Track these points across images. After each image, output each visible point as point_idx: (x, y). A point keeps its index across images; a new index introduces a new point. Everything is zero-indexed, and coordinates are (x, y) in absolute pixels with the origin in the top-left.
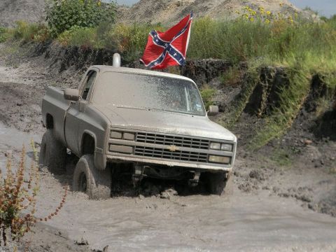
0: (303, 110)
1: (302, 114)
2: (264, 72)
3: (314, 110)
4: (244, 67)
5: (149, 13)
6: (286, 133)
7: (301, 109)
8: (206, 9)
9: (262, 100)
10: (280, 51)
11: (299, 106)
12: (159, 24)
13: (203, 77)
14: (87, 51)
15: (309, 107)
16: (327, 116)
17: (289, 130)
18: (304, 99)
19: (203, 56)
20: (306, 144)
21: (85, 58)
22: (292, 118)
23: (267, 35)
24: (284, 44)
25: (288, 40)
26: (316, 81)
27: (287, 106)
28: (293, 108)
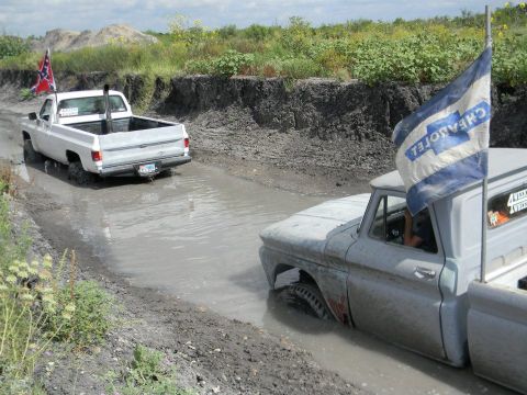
0: (154, 98)
1: (153, 101)
2: (128, 78)
3: (159, 98)
4: (116, 75)
5: (52, 44)
7: (152, 98)
8: (87, 39)
10: (136, 65)
11: (151, 96)
12: (59, 52)
13: (92, 83)
14: (17, 72)
15: (156, 96)
16: (168, 100)
18: (153, 92)
19: (91, 70)
21: (16, 77)
22: (148, 104)
23: (126, 55)
24: (137, 60)
25: (139, 57)
26: (158, 81)
27: (144, 97)
28: (148, 98)
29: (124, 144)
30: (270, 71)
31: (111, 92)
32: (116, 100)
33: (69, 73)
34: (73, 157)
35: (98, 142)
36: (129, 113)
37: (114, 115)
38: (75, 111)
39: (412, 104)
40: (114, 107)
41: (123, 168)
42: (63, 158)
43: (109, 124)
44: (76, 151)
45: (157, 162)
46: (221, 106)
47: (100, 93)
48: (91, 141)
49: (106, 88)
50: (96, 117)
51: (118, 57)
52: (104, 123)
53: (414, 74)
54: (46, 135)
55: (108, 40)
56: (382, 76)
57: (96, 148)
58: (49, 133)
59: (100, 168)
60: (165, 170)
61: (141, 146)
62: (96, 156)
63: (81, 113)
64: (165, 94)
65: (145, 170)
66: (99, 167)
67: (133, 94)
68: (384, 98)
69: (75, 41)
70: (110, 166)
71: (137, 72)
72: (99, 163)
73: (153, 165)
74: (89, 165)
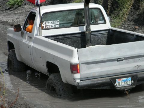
0: (132, 9)
1: (132, 12)
3: (138, 8)
6: (124, 23)
7: (131, 9)
9: (108, 5)
11: (130, 7)
15: (135, 7)
17: (125, 21)
18: (132, 3)
20: (136, 29)
22: (127, 14)
27: (123, 7)
28: (127, 8)
29: (101, 58)
31: (92, 5)
32: (96, 13)
34: (52, 68)
35: (77, 56)
36: (108, 26)
37: (93, 28)
38: (57, 23)
41: (100, 81)
42: (43, 68)
43: (88, 37)
44: (56, 63)
45: (134, 76)
47: (81, 6)
48: (71, 54)
49: (87, 2)
50: (75, 30)
52: (83, 34)
54: (29, 47)
57: (75, 60)
58: (32, 44)
59: (78, 81)
61: (118, 60)
62: (74, 68)
63: (62, 26)
65: (122, 83)
66: (77, 79)
67: (113, 5)
70: (88, 79)
72: (77, 76)
73: (129, 79)
74: (65, 75)
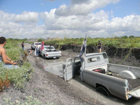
4: (55, 44)
5: (48, 40)
10: (58, 43)
26: (61, 45)
28: (59, 48)
30: (76, 44)
31: (51, 46)
33: (49, 44)
34: (44, 55)
35: (47, 53)
36: (54, 49)
39: (94, 49)
40: (52, 49)
41: (51, 57)
43: (51, 51)
45: (56, 56)
46: (69, 49)
47: (50, 46)
49: (51, 45)
50: (49, 50)
51: (56, 41)
53: (95, 44)
55: (56, 39)
56: (91, 45)
57: (47, 54)
60: (58, 58)
61: (54, 54)
63: (47, 49)
64: (62, 47)
65: (54, 58)
66: (47, 57)
68: (91, 48)
69: (52, 39)
70: (49, 57)
71: (58, 44)
74: (46, 56)
